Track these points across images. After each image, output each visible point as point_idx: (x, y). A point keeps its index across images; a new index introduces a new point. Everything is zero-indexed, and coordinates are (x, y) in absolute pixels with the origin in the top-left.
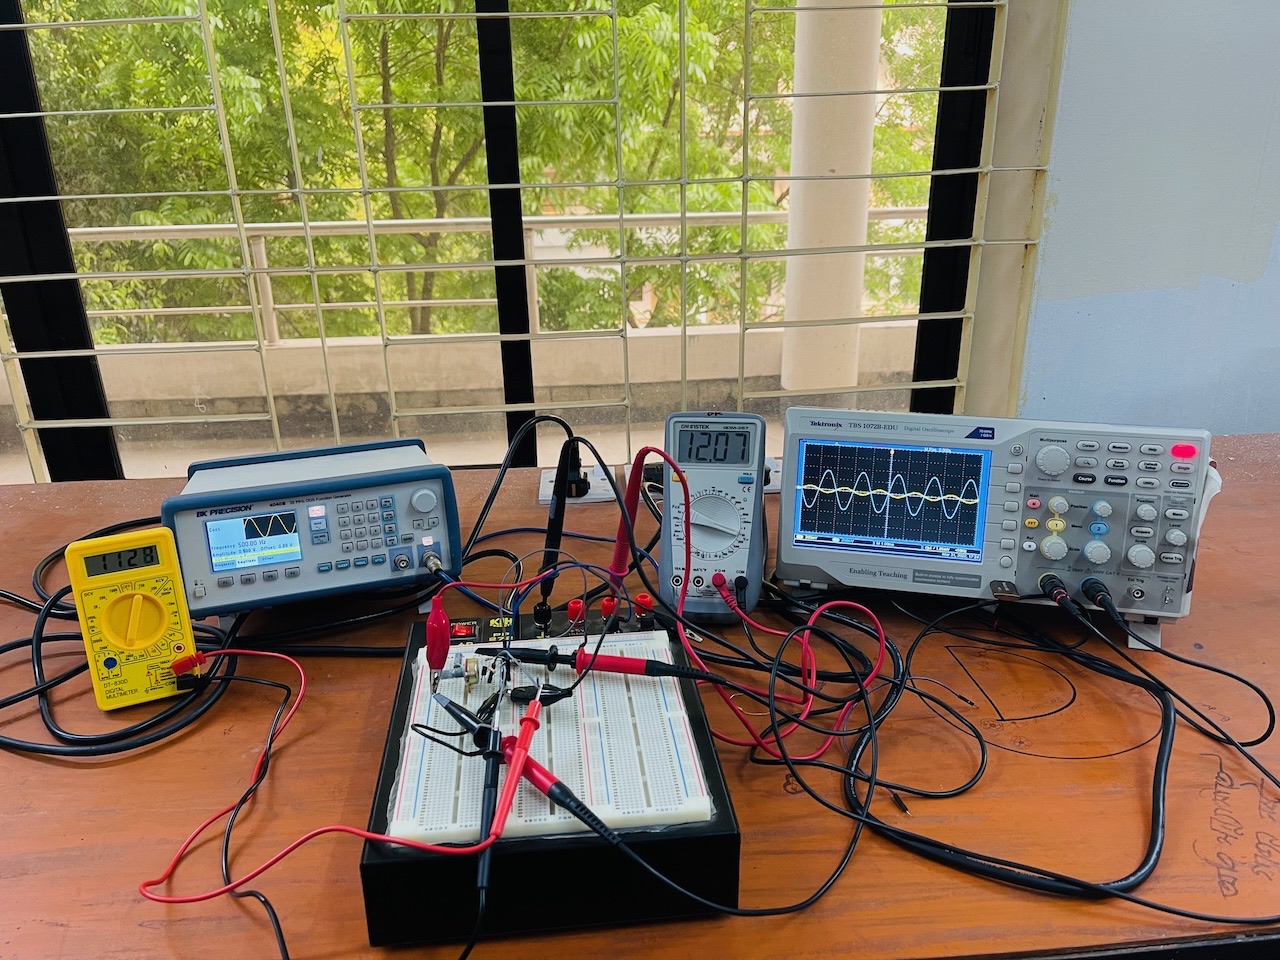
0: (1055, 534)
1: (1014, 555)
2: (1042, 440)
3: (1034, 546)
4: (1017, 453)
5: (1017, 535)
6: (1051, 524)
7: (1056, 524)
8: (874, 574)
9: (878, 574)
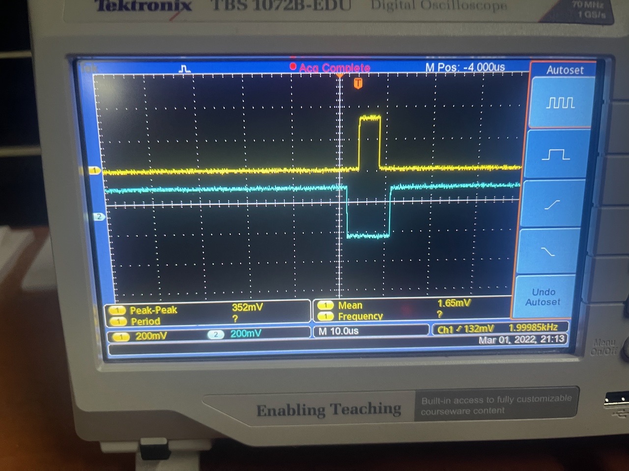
8: (320, 413)
9: (329, 411)
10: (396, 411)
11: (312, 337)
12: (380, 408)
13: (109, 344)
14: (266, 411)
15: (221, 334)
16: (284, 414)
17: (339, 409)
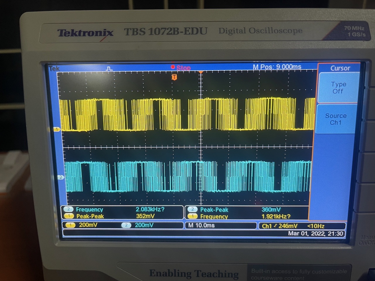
10: (235, 276)
11: (184, 229)
12: (225, 274)
13: (63, 229)
14: (155, 273)
15: (129, 225)
16: (166, 276)
17: (200, 274)
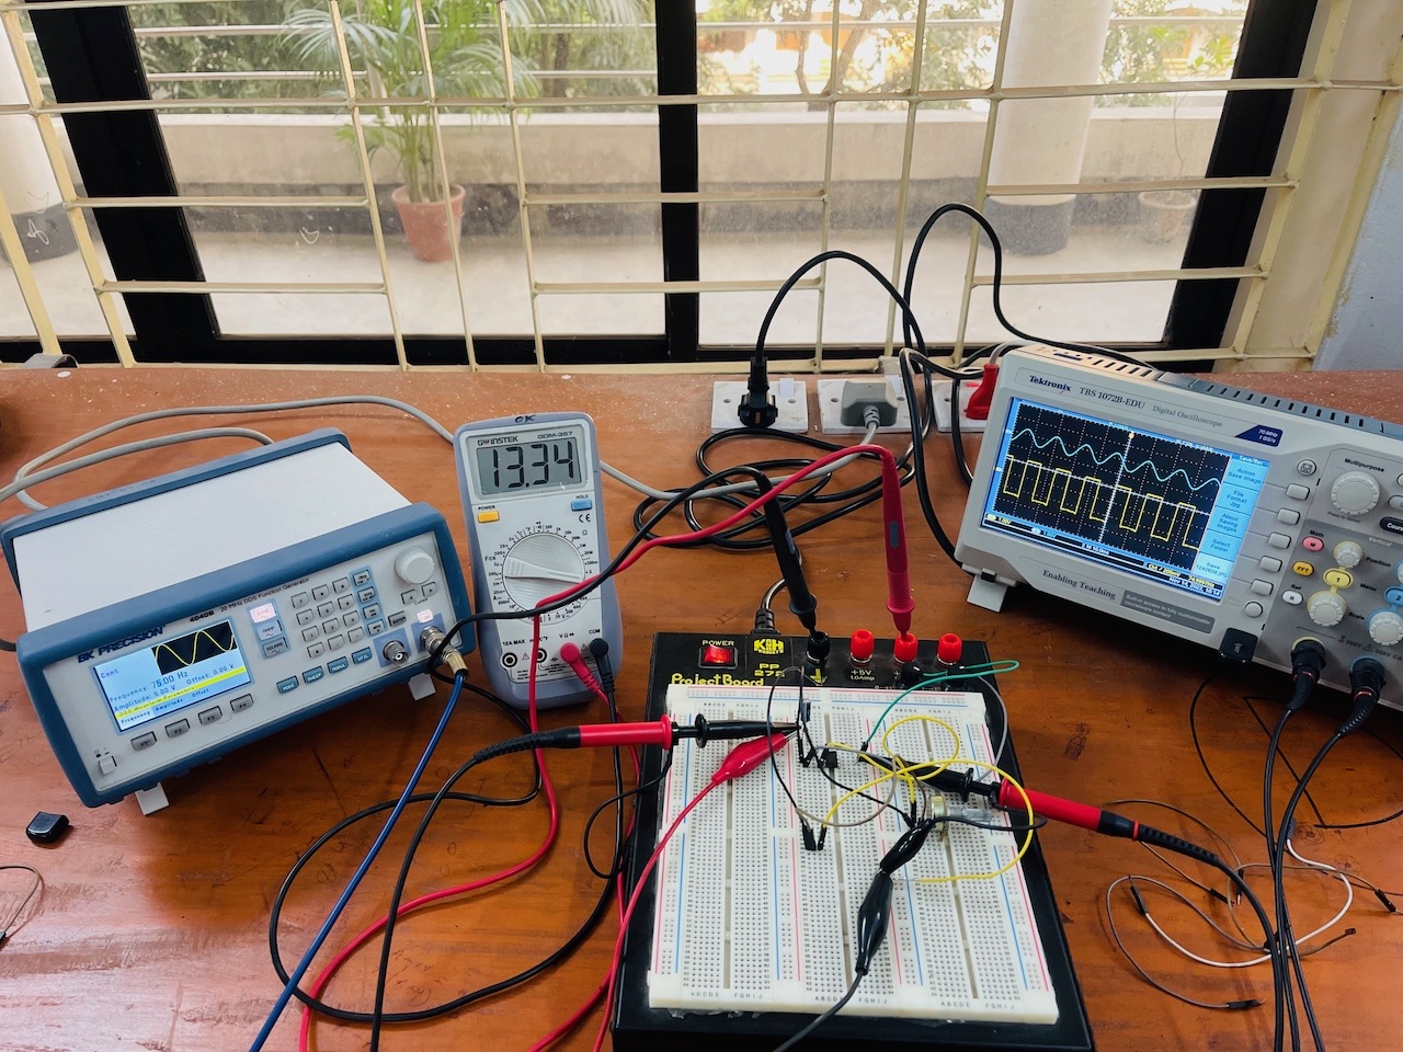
0: (1333, 590)
1: (1268, 604)
2: (1347, 461)
3: (1298, 599)
4: (1308, 472)
5: (1277, 581)
6: (1331, 576)
7: (1338, 578)
8: (1074, 584)
9: (1079, 585)
10: (1112, 596)
12: (1105, 592)
14: (1048, 574)
15: (1039, 531)
